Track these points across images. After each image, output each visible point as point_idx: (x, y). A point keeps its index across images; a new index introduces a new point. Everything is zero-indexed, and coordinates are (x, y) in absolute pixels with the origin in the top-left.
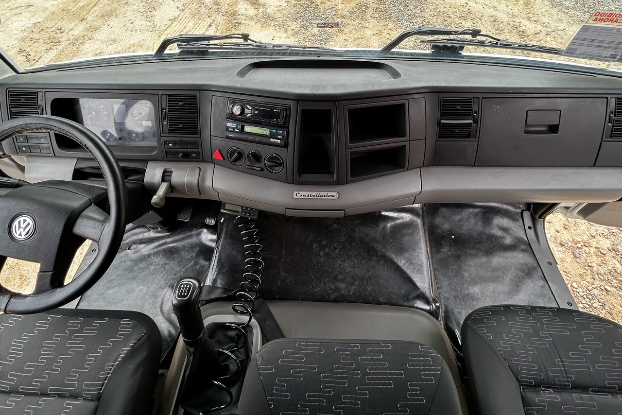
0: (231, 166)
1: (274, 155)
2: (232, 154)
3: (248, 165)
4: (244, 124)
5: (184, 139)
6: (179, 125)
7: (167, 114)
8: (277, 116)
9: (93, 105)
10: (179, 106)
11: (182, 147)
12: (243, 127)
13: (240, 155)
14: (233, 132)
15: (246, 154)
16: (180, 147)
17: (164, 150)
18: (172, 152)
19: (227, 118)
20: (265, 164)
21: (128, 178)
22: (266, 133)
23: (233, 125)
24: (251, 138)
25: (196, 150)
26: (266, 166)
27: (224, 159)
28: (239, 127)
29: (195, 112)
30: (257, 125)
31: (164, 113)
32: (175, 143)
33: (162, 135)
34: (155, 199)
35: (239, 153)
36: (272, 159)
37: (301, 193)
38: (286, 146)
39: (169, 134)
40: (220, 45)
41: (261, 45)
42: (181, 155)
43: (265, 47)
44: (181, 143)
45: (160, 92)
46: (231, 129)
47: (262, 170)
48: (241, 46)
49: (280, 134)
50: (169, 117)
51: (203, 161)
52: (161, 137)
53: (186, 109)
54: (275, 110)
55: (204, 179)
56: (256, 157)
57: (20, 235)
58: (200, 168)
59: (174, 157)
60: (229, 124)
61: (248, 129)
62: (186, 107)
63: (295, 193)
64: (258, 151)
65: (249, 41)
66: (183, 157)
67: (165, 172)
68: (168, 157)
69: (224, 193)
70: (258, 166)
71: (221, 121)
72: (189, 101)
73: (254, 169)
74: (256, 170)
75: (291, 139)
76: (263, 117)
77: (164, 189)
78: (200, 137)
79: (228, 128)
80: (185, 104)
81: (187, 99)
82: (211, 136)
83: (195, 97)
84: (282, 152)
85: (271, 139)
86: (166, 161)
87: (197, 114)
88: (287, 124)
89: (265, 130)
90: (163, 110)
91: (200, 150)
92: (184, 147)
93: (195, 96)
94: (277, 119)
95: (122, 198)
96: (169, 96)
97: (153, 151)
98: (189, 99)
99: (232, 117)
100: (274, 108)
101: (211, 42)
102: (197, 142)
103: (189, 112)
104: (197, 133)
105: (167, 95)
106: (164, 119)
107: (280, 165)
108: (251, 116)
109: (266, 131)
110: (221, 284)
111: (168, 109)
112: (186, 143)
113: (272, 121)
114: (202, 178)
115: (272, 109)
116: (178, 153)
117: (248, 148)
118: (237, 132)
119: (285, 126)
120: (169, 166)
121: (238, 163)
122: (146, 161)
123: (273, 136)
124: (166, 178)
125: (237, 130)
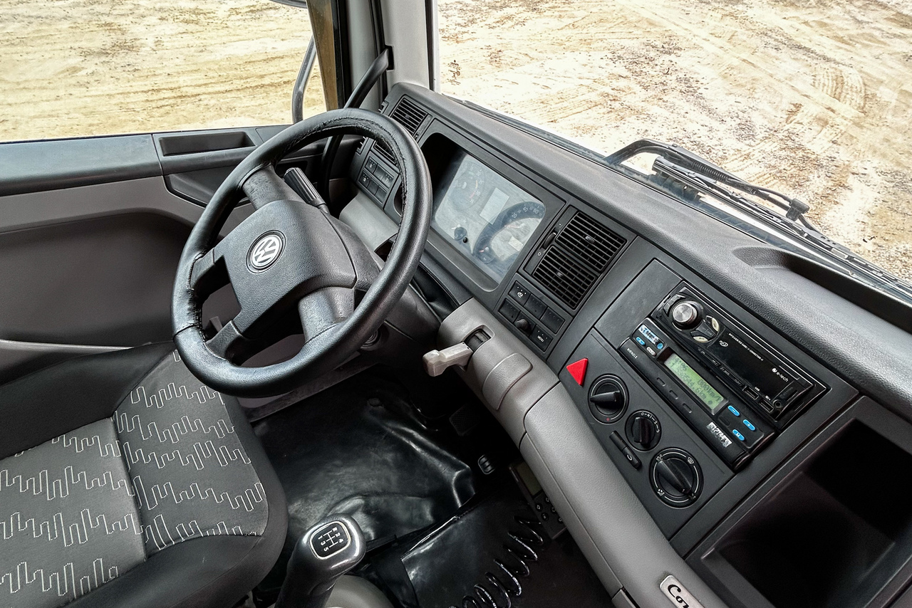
0: (585, 406)
1: (690, 461)
2: (606, 387)
3: (615, 432)
4: (675, 348)
5: (546, 301)
6: (556, 271)
7: (554, 243)
8: (772, 387)
9: (472, 174)
10: (582, 241)
11: (533, 310)
12: (668, 353)
13: (617, 404)
14: (642, 349)
15: (632, 409)
16: (530, 308)
17: (505, 296)
18: (513, 308)
19: (649, 316)
20: (653, 461)
21: (432, 301)
22: (711, 402)
23: (651, 336)
24: (666, 386)
25: (550, 333)
26: (651, 466)
27: (583, 385)
28: (660, 347)
29: (600, 267)
30: (703, 371)
31: (549, 237)
32: (528, 296)
33: (521, 270)
34: (432, 356)
35: (619, 397)
36: (678, 462)
37: (684, 595)
38: (736, 465)
39: (531, 275)
40: (732, 197)
41: (822, 240)
42: (522, 321)
43: (830, 249)
44: (537, 303)
45: (572, 201)
46: (641, 341)
47: (639, 467)
48: (775, 219)
49: (744, 430)
50: (552, 250)
51: (546, 361)
52: (517, 272)
53: (590, 253)
54: (774, 370)
55: (522, 390)
56: (647, 433)
57: (256, 258)
58: (532, 367)
59: (510, 317)
60: (643, 329)
61: (676, 365)
62: (593, 248)
63: (670, 580)
64: (659, 423)
65: (798, 221)
66: (521, 327)
67: (480, 330)
68: (501, 310)
69: (535, 440)
70: (636, 451)
71: (633, 312)
72: (605, 243)
73: (622, 451)
74: (625, 455)
75: (761, 464)
76: (732, 364)
77: (456, 353)
78: (574, 317)
79: (634, 334)
80: (595, 243)
81: (604, 236)
82: (593, 327)
83: (622, 242)
84: (714, 470)
85: (712, 424)
86: (493, 314)
87: (601, 272)
88: (781, 424)
89: (712, 395)
90: (554, 231)
91: (556, 337)
92: (535, 313)
93: (623, 240)
94: (764, 392)
95: (382, 305)
96: (579, 215)
97: (489, 287)
98: (608, 239)
99: (662, 320)
100: (777, 365)
101: (719, 184)
102: (561, 321)
103: (591, 260)
104: (573, 306)
105: (578, 211)
106: (543, 247)
107: (687, 493)
108: (705, 344)
109: (714, 400)
110: (416, 576)
111: (563, 234)
112: (545, 309)
113: (748, 389)
114: (523, 385)
115: (770, 363)
116: (519, 315)
117: (642, 400)
118: (648, 354)
119: (774, 423)
120: (493, 326)
121: (604, 413)
122: (470, 293)
123: (722, 419)
124: (474, 341)
125: (652, 352)
